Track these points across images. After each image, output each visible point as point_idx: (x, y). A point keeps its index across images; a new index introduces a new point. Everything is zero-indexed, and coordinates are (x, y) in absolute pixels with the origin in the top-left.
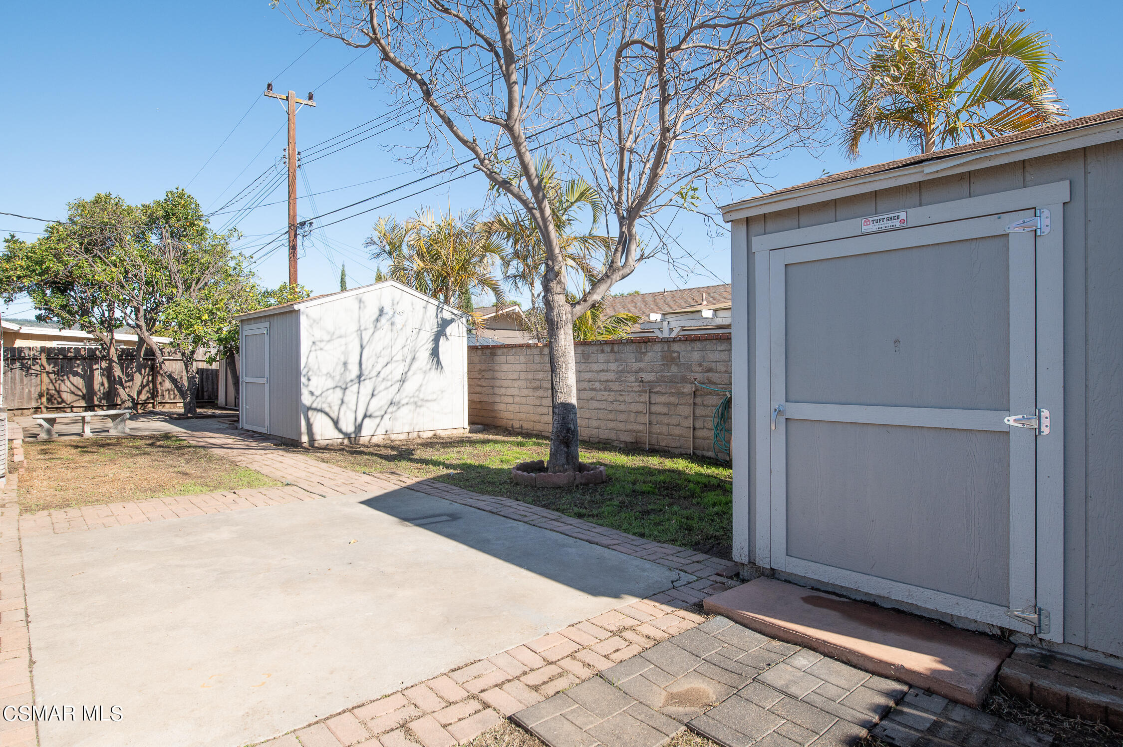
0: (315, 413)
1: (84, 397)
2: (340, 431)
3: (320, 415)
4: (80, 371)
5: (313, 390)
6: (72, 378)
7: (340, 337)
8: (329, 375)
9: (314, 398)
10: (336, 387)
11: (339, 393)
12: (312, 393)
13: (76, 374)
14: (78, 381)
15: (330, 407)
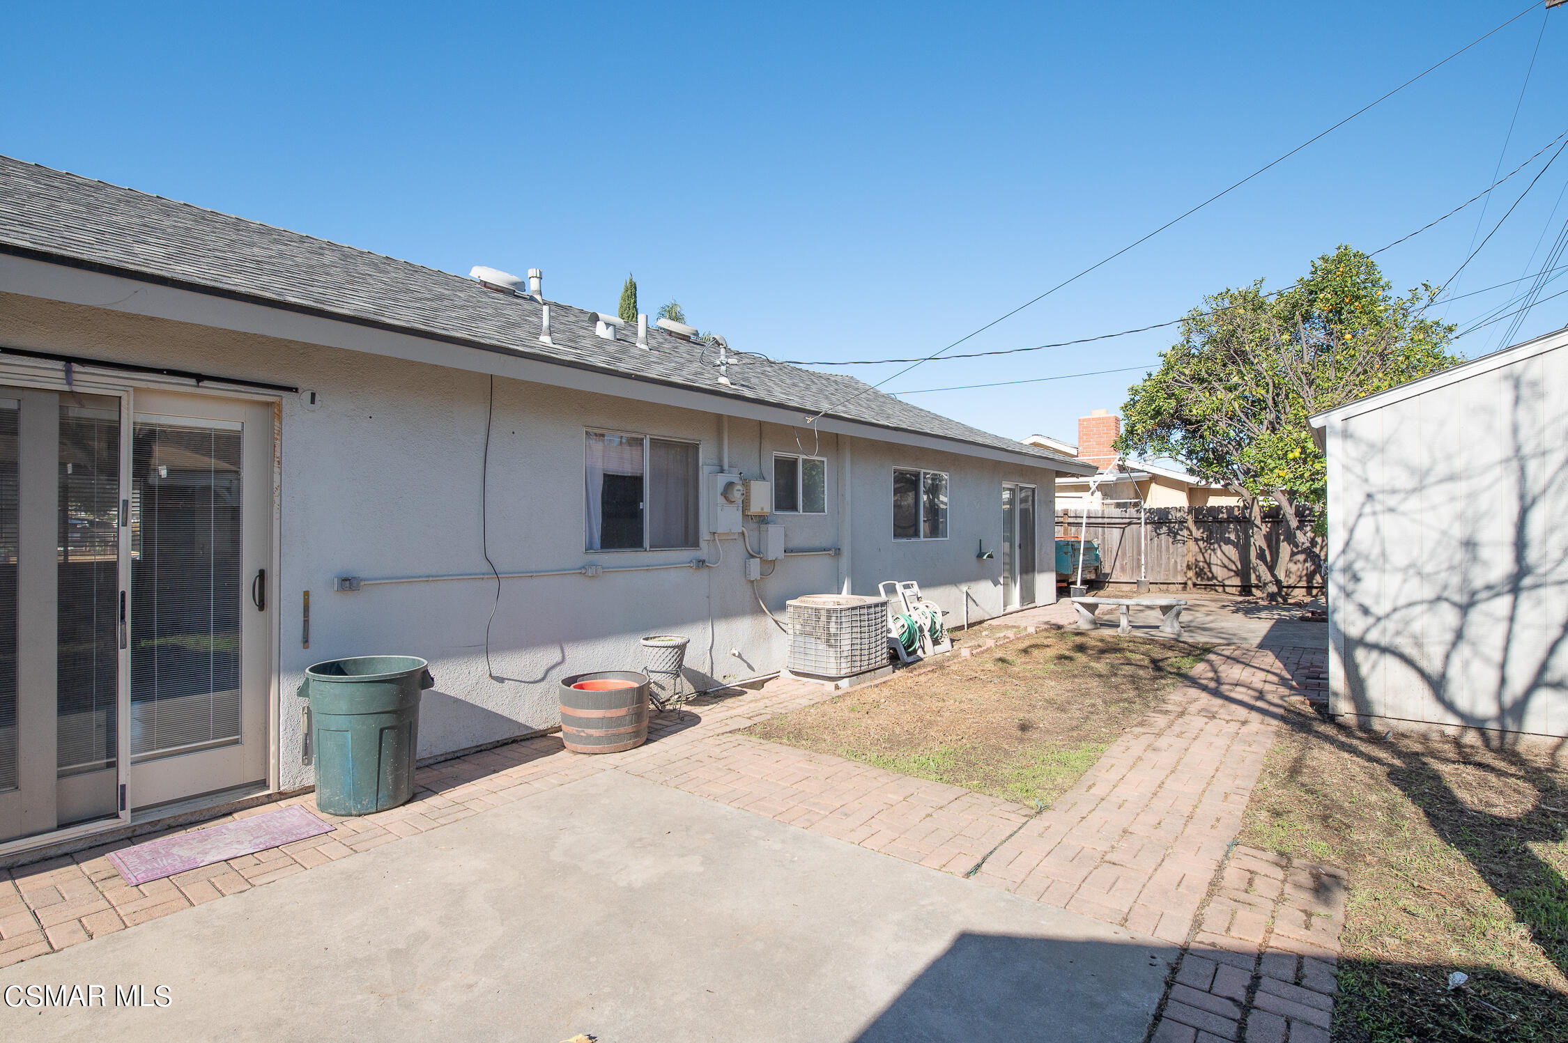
0: (1374, 655)
1: (1237, 573)
2: (1450, 707)
3: (1390, 662)
4: (1233, 537)
5: (1368, 602)
6: (1224, 547)
7: (1451, 478)
8: (1414, 569)
9: (1371, 620)
10: (1439, 599)
11: (1449, 616)
12: (1365, 611)
13: (1228, 541)
14: (1231, 551)
15: (1418, 644)
